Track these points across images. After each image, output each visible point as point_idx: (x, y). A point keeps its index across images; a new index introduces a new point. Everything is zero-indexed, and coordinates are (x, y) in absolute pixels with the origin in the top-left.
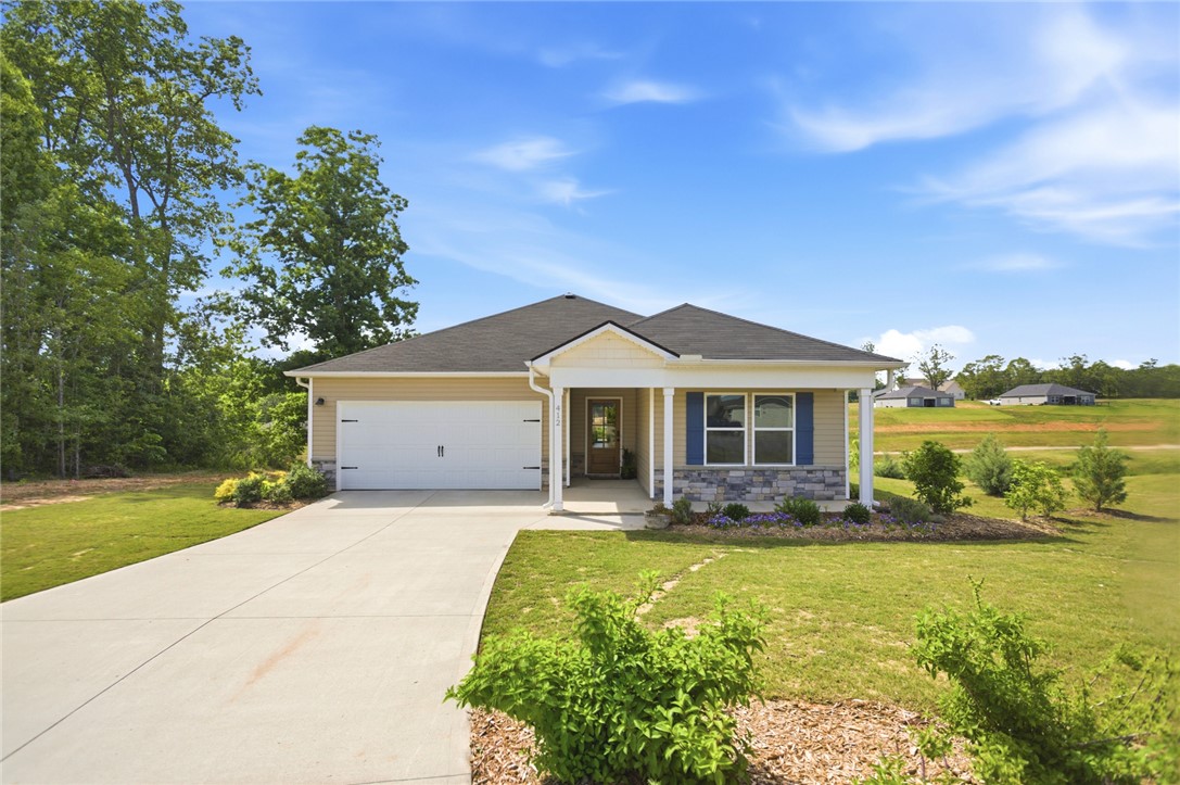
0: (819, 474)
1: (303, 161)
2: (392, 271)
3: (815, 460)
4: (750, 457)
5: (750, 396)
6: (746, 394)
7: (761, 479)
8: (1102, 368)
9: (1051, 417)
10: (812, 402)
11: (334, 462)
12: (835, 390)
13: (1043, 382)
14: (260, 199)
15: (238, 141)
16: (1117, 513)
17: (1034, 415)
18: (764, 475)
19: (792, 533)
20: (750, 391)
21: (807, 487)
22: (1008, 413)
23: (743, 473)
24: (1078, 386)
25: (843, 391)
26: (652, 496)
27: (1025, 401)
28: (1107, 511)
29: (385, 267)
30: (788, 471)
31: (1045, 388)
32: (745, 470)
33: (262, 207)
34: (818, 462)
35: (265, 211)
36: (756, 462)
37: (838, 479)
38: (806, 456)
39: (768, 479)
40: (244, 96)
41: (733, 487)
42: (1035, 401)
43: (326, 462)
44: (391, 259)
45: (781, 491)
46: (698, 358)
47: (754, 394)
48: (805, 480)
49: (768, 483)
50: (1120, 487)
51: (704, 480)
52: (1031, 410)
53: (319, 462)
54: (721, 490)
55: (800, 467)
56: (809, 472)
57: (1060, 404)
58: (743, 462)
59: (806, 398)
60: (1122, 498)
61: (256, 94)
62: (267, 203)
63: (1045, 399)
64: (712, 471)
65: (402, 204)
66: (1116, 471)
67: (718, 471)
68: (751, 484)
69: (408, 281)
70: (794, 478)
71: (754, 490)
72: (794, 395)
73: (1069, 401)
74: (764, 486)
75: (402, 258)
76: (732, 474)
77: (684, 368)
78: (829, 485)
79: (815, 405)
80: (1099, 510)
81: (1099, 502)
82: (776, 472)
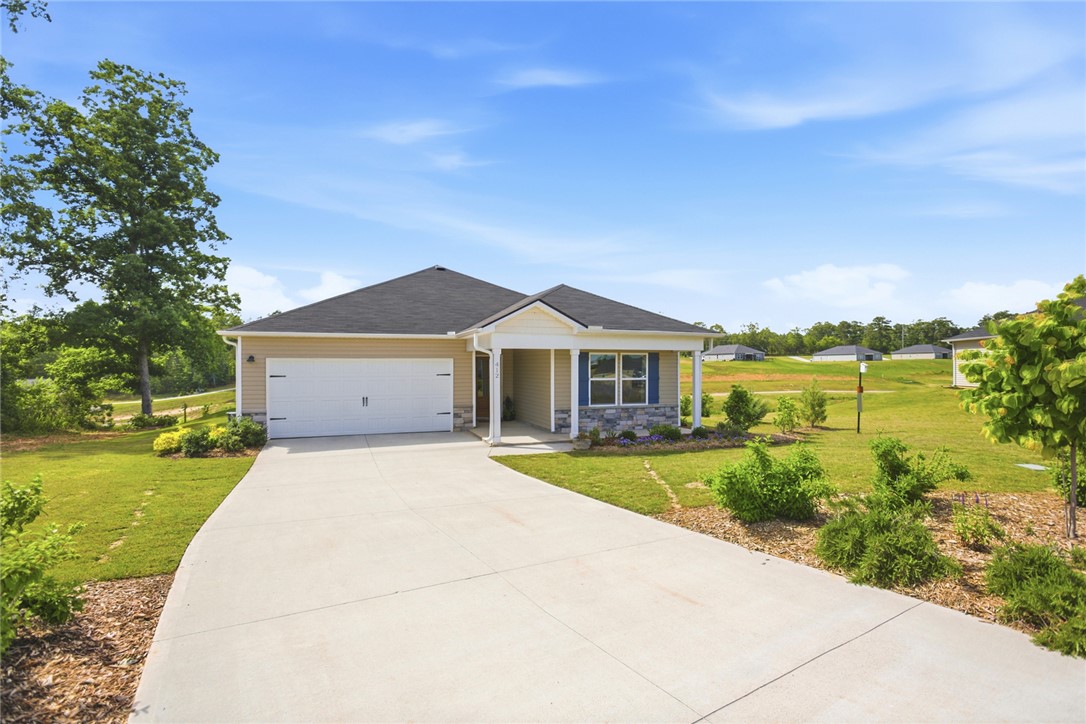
0: (662, 410)
1: (92, 96)
2: (201, 225)
3: (660, 400)
4: (619, 399)
5: (619, 355)
6: (616, 354)
7: (626, 415)
8: (767, 333)
9: (738, 370)
10: (658, 359)
11: (265, 414)
12: (672, 351)
13: (731, 343)
14: (33, 130)
15: (11, 65)
16: (823, 428)
17: (727, 368)
18: (628, 412)
19: (668, 447)
20: (619, 351)
21: (655, 419)
22: (710, 367)
23: (614, 411)
24: (753, 346)
25: (677, 352)
26: (553, 430)
27: (721, 358)
28: (817, 427)
29: (195, 220)
30: (643, 408)
31: (734, 348)
32: (616, 408)
33: (38, 139)
34: (662, 402)
35: (41, 144)
36: (624, 402)
37: (674, 413)
38: (654, 398)
39: (630, 414)
40: (25, 18)
41: (608, 421)
42: (727, 358)
43: (256, 414)
44: (201, 213)
45: (639, 423)
46: (599, 328)
47: (622, 354)
48: (654, 415)
49: (630, 417)
50: (823, 412)
51: (589, 417)
52: (725, 364)
53: (249, 415)
54: (600, 424)
55: (651, 405)
56: (657, 408)
57: (743, 360)
58: (614, 402)
59: (655, 356)
60: (824, 419)
61: (41, 20)
62: (42, 135)
63: (734, 357)
64: (595, 410)
65: (212, 158)
66: (821, 403)
67: (598, 410)
68: (620, 418)
69: (222, 236)
70: (647, 413)
71: (622, 423)
72: (647, 354)
73: (749, 358)
74: (629, 420)
75: (215, 211)
76: (608, 411)
77: (592, 335)
78: (668, 417)
79: (660, 361)
80: (813, 426)
81: (813, 422)
82: (636, 409)
